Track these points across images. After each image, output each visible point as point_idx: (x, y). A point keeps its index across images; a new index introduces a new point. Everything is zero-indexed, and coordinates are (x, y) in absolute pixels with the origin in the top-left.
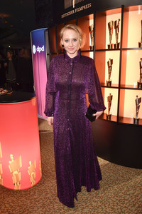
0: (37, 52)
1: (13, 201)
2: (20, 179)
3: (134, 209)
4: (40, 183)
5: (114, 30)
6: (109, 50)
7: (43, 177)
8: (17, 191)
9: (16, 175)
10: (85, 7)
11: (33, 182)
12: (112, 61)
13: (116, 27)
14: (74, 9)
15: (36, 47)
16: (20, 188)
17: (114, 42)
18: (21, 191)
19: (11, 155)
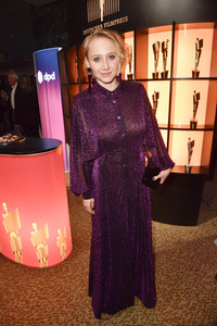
0: (45, 81)
1: (41, 283)
2: (47, 253)
4: (72, 256)
5: (161, 54)
6: (154, 79)
7: (74, 248)
9: (41, 249)
10: (118, 21)
11: (63, 255)
12: (157, 94)
13: (164, 50)
14: (102, 23)
15: (44, 74)
16: (47, 265)
17: (160, 69)
18: (48, 268)
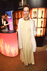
3: (46, 67)
6: (34, 18)
8: (14, 57)
11: (17, 54)
12: (35, 21)
19: (6, 44)
